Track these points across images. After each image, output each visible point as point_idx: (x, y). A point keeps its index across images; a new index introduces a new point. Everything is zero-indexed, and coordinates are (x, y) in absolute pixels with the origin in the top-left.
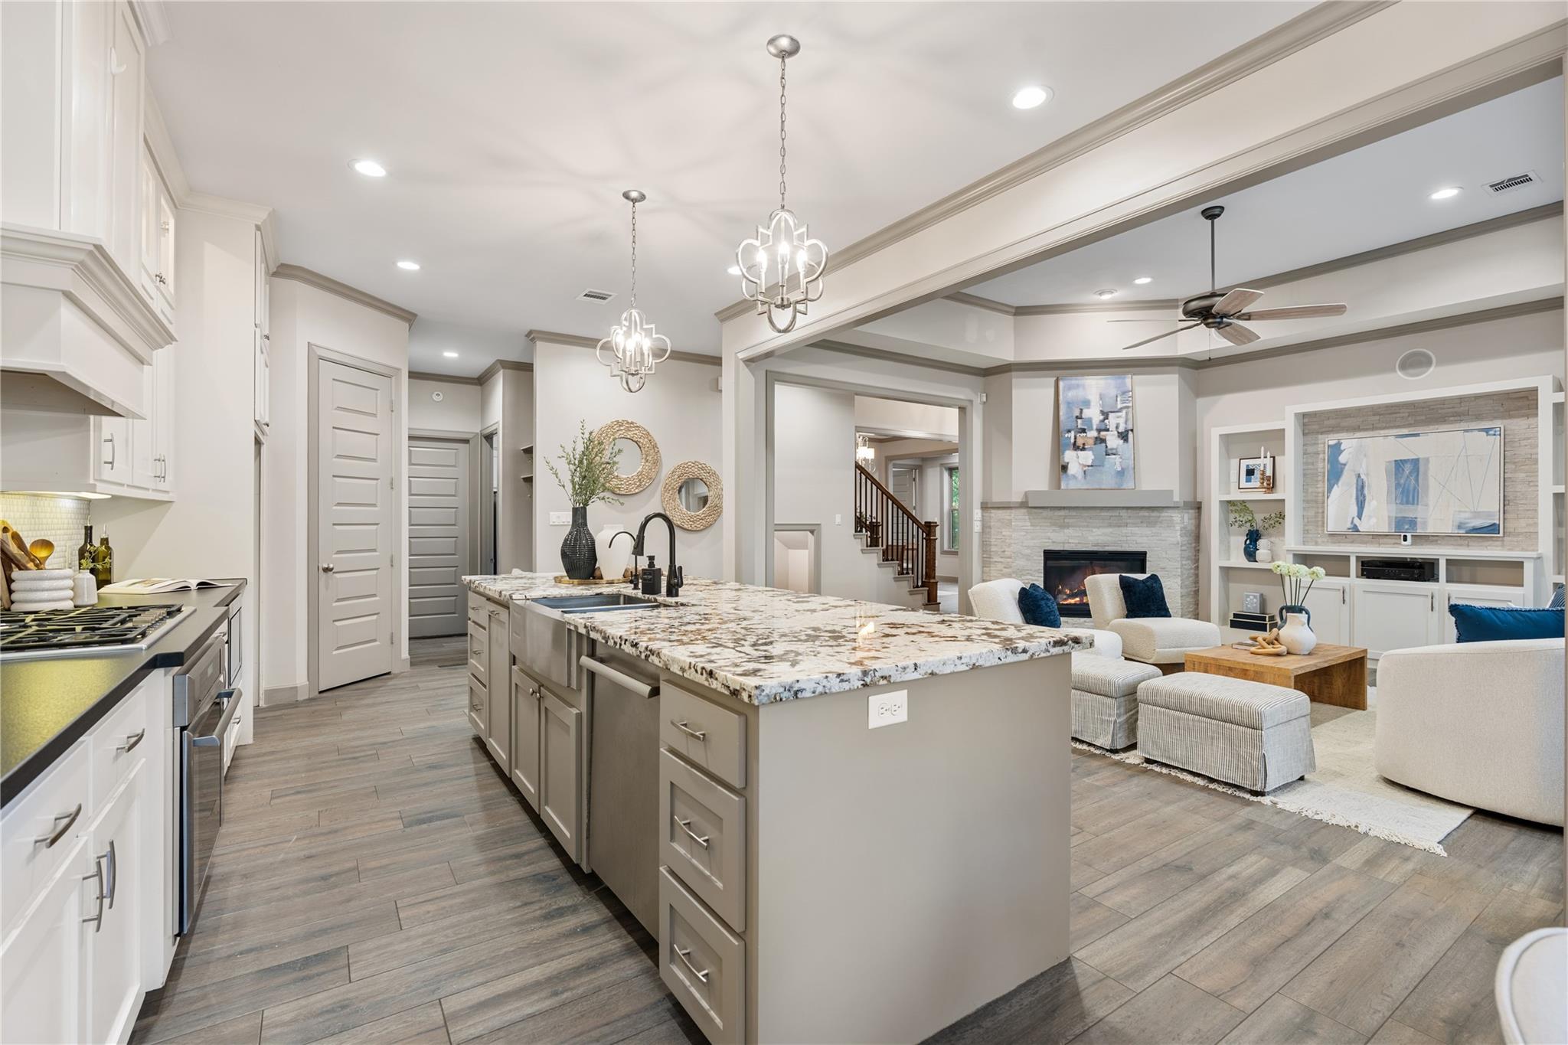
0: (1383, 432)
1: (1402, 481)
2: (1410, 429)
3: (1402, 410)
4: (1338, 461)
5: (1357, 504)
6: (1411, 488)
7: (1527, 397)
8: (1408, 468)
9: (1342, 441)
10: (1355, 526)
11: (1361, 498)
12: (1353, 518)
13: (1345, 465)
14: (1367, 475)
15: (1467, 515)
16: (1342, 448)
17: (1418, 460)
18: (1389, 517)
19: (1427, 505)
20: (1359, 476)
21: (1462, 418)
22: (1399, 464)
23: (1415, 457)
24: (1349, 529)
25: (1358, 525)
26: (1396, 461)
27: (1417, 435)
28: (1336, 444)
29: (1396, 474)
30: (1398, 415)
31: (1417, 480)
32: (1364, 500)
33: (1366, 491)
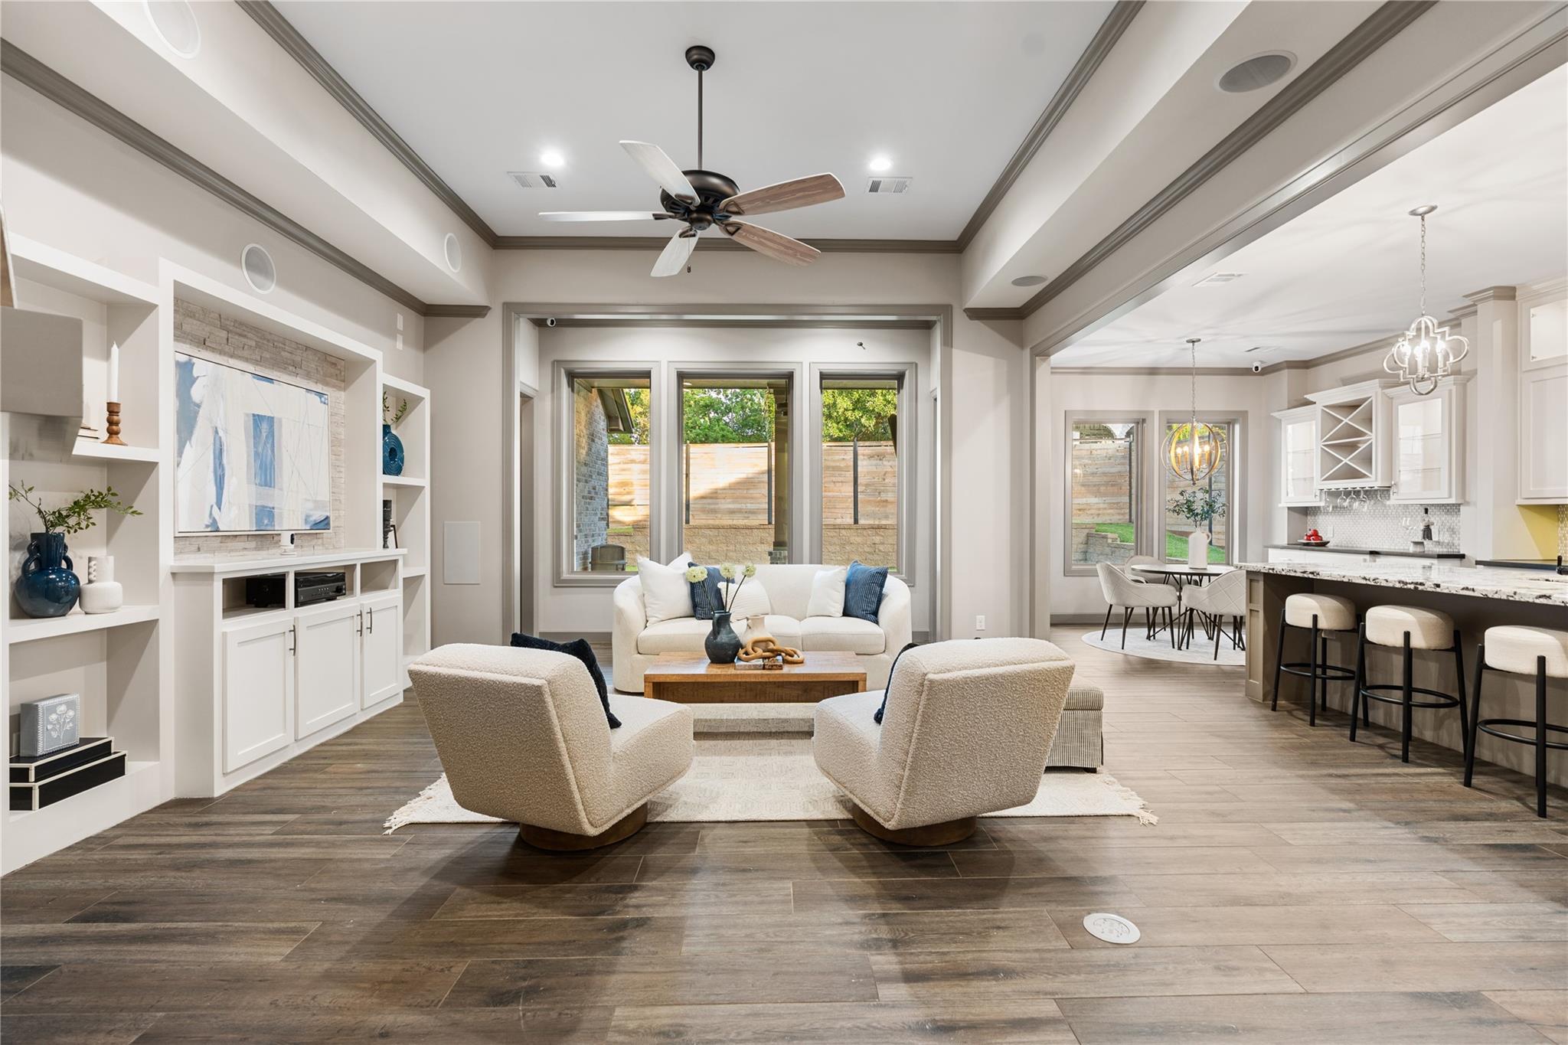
0: (232, 362)
1: (260, 450)
2: (258, 368)
3: (249, 335)
4: (190, 397)
5: (216, 480)
6: (268, 463)
7: (335, 364)
8: (265, 426)
9: (194, 360)
10: (215, 521)
11: (219, 472)
12: (212, 506)
13: (199, 406)
14: (226, 431)
15: (310, 505)
16: (195, 373)
17: (273, 418)
18: (249, 505)
19: (281, 489)
20: (217, 432)
21: (298, 370)
22: (258, 419)
23: (270, 415)
24: (207, 526)
25: (217, 518)
26: (254, 415)
27: (270, 380)
28: (186, 363)
29: (254, 438)
30: (244, 340)
31: (273, 451)
32: (224, 475)
33: (225, 461)
